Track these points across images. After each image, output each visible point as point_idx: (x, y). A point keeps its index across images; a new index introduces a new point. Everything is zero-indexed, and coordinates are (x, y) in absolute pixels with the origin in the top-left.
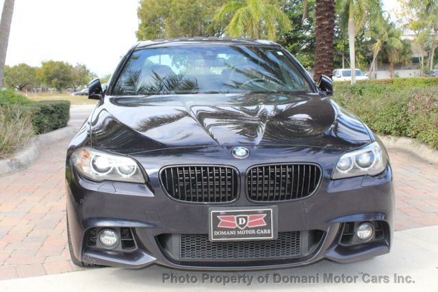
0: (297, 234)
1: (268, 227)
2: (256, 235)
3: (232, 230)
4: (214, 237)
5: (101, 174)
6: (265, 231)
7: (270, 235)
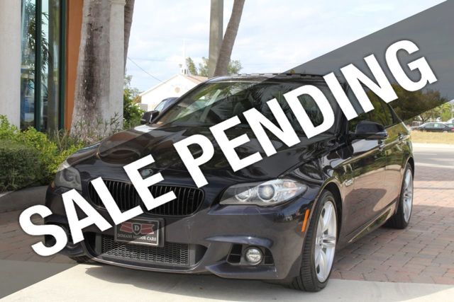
0: (185, 247)
1: (155, 236)
2: (146, 241)
3: (130, 234)
4: (118, 238)
5: (68, 182)
6: (153, 239)
7: (155, 242)
